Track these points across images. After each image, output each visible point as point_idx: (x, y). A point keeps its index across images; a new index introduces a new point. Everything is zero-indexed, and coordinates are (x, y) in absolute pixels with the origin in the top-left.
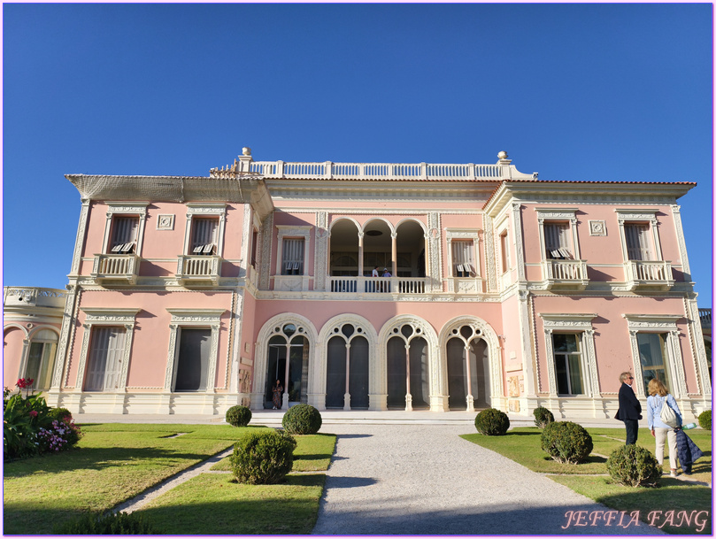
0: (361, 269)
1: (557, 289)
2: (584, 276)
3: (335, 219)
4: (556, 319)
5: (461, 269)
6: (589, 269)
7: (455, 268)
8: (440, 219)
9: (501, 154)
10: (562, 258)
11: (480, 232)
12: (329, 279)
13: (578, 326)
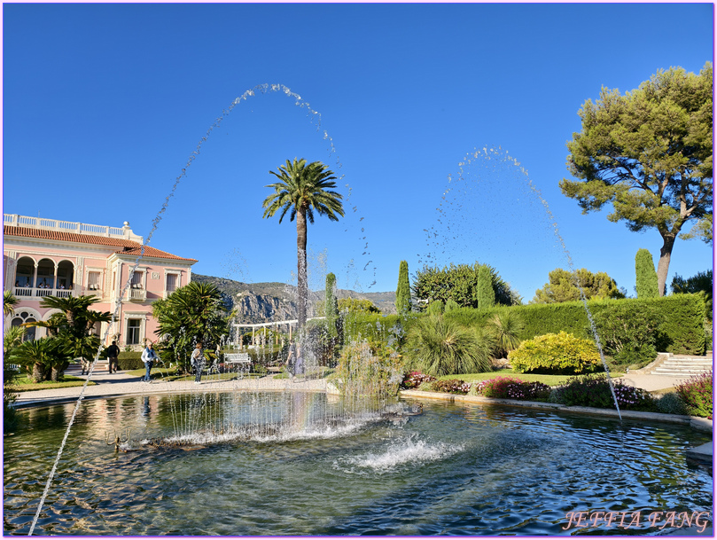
0: (35, 284)
1: (133, 301)
2: (145, 297)
3: (21, 256)
4: (131, 314)
5: (92, 287)
6: (148, 293)
7: (89, 285)
8: (84, 261)
9: (126, 223)
10: (138, 288)
11: (105, 269)
12: (14, 289)
13: (140, 317)
